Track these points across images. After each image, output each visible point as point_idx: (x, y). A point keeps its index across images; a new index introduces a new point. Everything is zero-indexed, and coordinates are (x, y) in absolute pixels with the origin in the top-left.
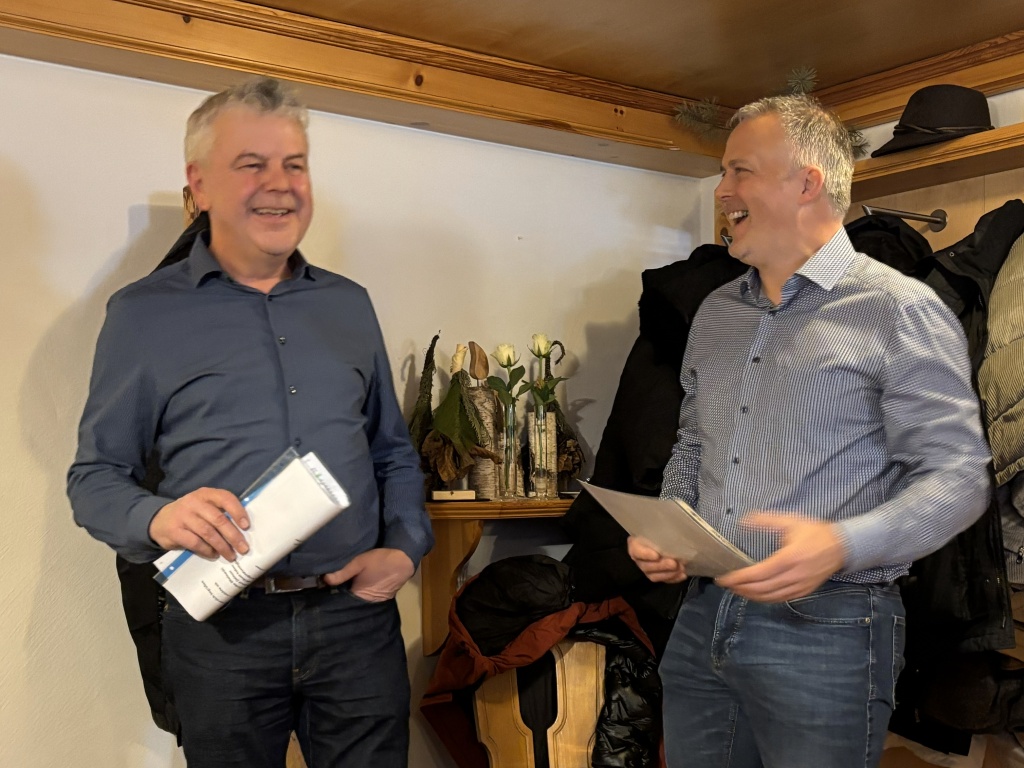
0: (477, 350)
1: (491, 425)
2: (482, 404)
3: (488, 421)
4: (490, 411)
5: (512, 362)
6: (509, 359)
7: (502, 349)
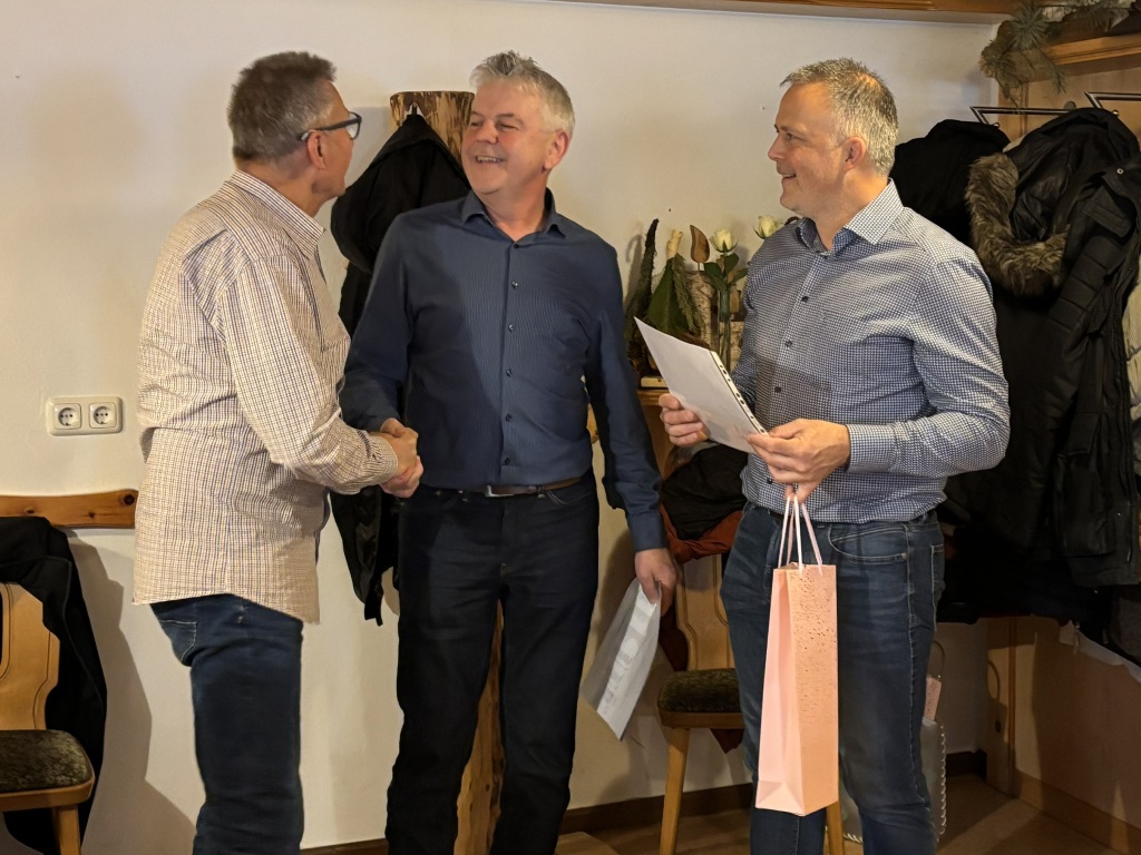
0: (697, 235)
1: (708, 310)
2: (699, 289)
3: (705, 307)
4: (708, 296)
5: (729, 248)
6: (724, 245)
7: (719, 234)
